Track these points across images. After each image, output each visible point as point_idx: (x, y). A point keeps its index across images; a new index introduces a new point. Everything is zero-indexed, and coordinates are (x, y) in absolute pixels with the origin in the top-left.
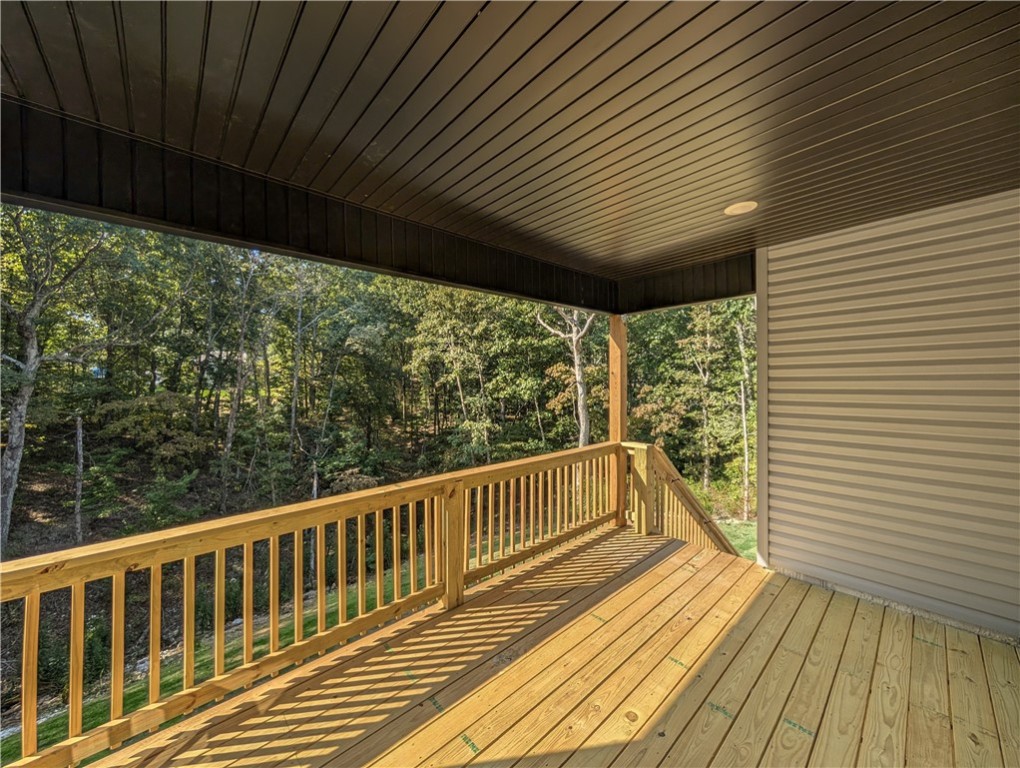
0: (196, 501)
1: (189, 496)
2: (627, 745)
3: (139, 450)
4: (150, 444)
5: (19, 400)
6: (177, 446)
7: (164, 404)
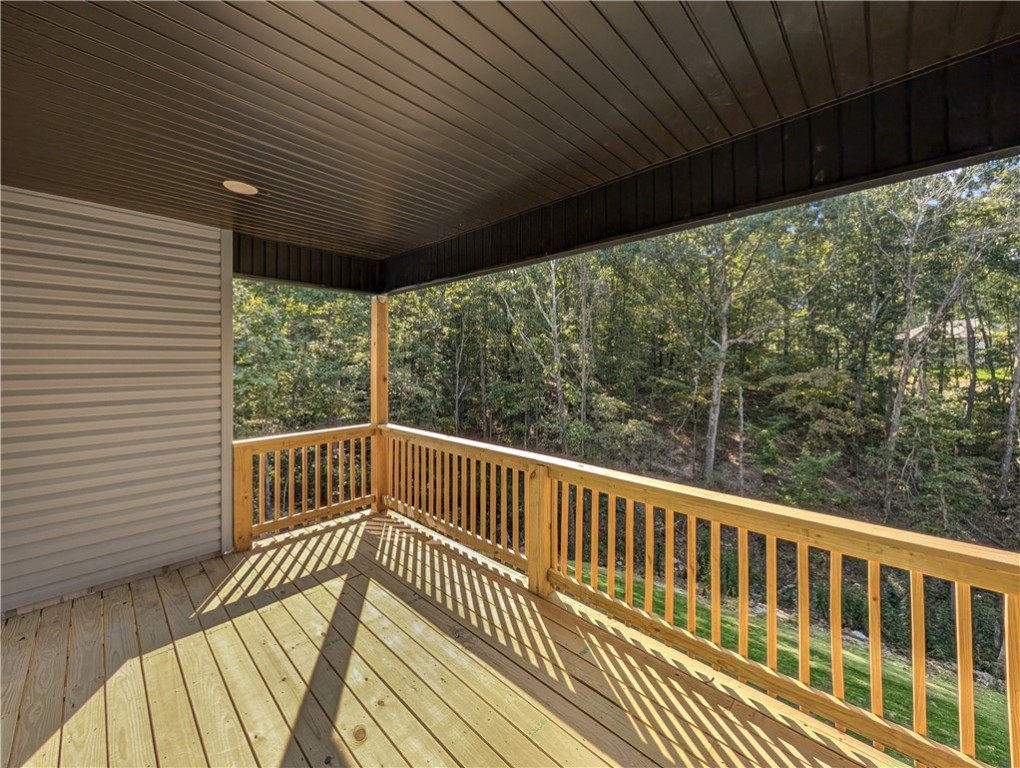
0: (857, 488)
1: (850, 480)
2: (332, 722)
3: (799, 424)
4: (807, 417)
5: (717, 372)
6: (831, 424)
7: (817, 381)
